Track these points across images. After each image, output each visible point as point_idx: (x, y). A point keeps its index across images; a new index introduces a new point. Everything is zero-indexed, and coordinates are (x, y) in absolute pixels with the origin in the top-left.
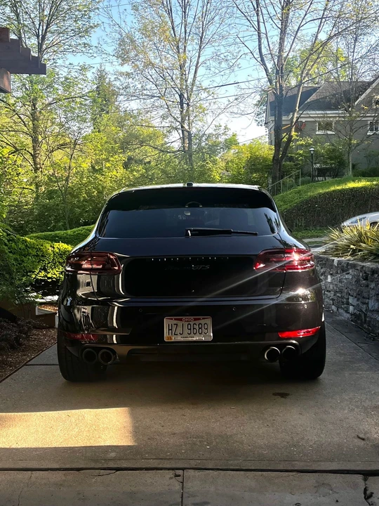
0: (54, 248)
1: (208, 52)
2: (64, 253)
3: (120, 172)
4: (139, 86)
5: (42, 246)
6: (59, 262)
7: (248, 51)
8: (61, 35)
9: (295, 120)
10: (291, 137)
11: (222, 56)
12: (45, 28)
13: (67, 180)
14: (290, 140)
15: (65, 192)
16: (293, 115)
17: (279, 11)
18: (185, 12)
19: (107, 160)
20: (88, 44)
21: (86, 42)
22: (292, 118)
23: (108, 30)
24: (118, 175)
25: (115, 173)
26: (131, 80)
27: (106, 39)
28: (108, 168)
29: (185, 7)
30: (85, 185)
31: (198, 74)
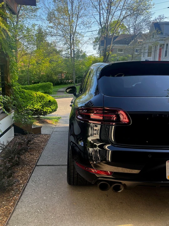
0: (37, 94)
1: (80, 20)
2: (42, 97)
3: (47, 64)
4: (56, 32)
5: (32, 93)
6: (39, 101)
7: (96, 20)
8: (26, 11)
9: (111, 47)
10: (109, 53)
11: (85, 23)
12: (19, 8)
13: (28, 67)
14: (109, 55)
15: (28, 71)
16: (110, 46)
17: (107, 6)
18: (72, 5)
19: (43, 60)
20: (36, 15)
21: (35, 14)
22: (110, 47)
23: (44, 10)
24: (47, 65)
25: (46, 64)
26: (53, 29)
27: (43, 13)
28: (43, 63)
29: (72, 3)
30: (35, 69)
31: (77, 29)
